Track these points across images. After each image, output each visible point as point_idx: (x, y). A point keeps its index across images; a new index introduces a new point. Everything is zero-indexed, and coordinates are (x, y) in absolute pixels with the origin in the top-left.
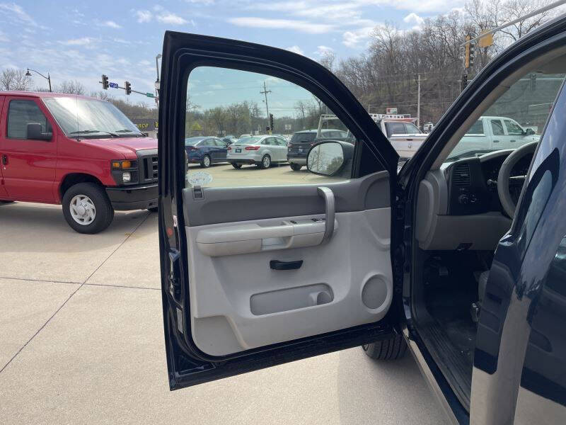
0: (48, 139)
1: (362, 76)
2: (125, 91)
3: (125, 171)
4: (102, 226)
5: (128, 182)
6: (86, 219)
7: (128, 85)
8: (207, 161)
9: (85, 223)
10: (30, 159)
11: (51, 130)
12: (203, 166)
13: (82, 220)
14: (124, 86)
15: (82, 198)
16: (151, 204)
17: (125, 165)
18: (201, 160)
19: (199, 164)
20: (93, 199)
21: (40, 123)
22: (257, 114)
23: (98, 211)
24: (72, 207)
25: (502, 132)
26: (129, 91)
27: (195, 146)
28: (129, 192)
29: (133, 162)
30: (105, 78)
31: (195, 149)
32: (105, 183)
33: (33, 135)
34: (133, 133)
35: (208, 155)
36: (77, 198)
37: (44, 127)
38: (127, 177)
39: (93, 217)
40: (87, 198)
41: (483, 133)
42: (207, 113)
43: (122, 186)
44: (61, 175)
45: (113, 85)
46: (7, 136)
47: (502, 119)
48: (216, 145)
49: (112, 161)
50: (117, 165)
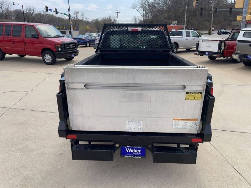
0: (38, 38)
1: (163, 5)
2: (55, 13)
3: (59, 47)
4: (54, 63)
5: (60, 50)
6: (49, 61)
7: (56, 10)
8: (88, 45)
9: (49, 62)
10: (33, 44)
11: (38, 35)
12: (86, 46)
13: (48, 61)
14: (55, 10)
15: (48, 55)
16: (67, 57)
17: (59, 46)
18: (86, 44)
19: (85, 46)
20: (51, 55)
21: (35, 33)
22: (115, 22)
23: (52, 58)
24: (45, 57)
25: (190, 36)
26: (57, 13)
27: (83, 38)
28: (60, 53)
29: (61, 45)
30: (47, 7)
31: (83, 39)
32: (54, 51)
33: (34, 37)
34: (61, 36)
35: (88, 42)
36: (46, 55)
37: (36, 34)
38: (60, 49)
39: (51, 60)
40: (49, 55)
41: (182, 36)
42: (92, 21)
43: (58, 51)
44: (42, 48)
45: (50, 10)
46: (25, 37)
47: (190, 31)
48: (92, 38)
49: (56, 45)
50: (57, 46)
